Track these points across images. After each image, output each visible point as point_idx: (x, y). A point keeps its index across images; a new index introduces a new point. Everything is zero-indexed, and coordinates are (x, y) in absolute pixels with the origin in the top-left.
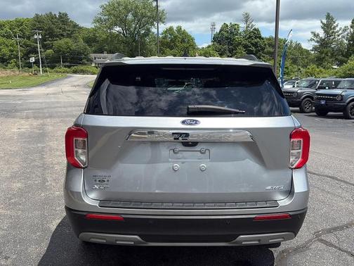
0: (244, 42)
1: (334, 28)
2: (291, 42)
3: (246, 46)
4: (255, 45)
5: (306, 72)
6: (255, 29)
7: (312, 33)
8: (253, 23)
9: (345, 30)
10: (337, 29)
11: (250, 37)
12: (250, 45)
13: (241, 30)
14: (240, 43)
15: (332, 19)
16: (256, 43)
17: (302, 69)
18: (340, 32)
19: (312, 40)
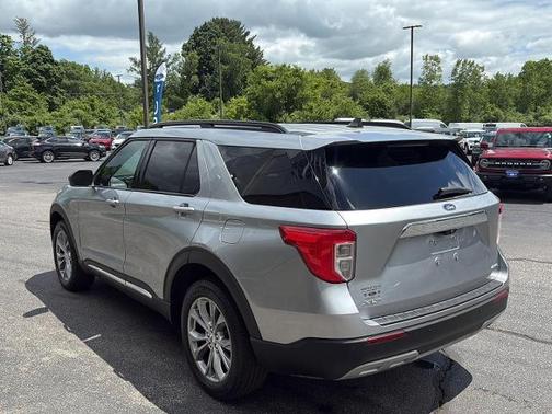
0: (25, 68)
1: (162, 54)
2: (97, 71)
3: (28, 75)
4: (46, 73)
5: (133, 118)
6: (41, 47)
7: (132, 59)
8: (35, 36)
9: (175, 59)
10: (166, 56)
11: (34, 60)
12: (35, 72)
13: (15, 47)
14: (17, 69)
15: (157, 42)
16: (47, 70)
17: (125, 113)
18: (170, 61)
19: (132, 69)
